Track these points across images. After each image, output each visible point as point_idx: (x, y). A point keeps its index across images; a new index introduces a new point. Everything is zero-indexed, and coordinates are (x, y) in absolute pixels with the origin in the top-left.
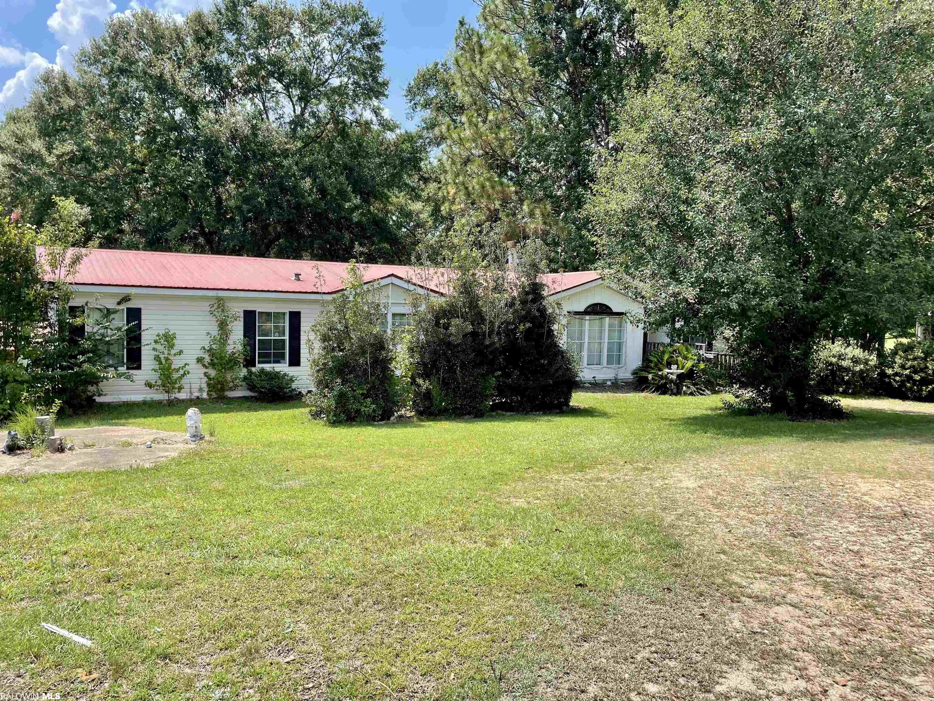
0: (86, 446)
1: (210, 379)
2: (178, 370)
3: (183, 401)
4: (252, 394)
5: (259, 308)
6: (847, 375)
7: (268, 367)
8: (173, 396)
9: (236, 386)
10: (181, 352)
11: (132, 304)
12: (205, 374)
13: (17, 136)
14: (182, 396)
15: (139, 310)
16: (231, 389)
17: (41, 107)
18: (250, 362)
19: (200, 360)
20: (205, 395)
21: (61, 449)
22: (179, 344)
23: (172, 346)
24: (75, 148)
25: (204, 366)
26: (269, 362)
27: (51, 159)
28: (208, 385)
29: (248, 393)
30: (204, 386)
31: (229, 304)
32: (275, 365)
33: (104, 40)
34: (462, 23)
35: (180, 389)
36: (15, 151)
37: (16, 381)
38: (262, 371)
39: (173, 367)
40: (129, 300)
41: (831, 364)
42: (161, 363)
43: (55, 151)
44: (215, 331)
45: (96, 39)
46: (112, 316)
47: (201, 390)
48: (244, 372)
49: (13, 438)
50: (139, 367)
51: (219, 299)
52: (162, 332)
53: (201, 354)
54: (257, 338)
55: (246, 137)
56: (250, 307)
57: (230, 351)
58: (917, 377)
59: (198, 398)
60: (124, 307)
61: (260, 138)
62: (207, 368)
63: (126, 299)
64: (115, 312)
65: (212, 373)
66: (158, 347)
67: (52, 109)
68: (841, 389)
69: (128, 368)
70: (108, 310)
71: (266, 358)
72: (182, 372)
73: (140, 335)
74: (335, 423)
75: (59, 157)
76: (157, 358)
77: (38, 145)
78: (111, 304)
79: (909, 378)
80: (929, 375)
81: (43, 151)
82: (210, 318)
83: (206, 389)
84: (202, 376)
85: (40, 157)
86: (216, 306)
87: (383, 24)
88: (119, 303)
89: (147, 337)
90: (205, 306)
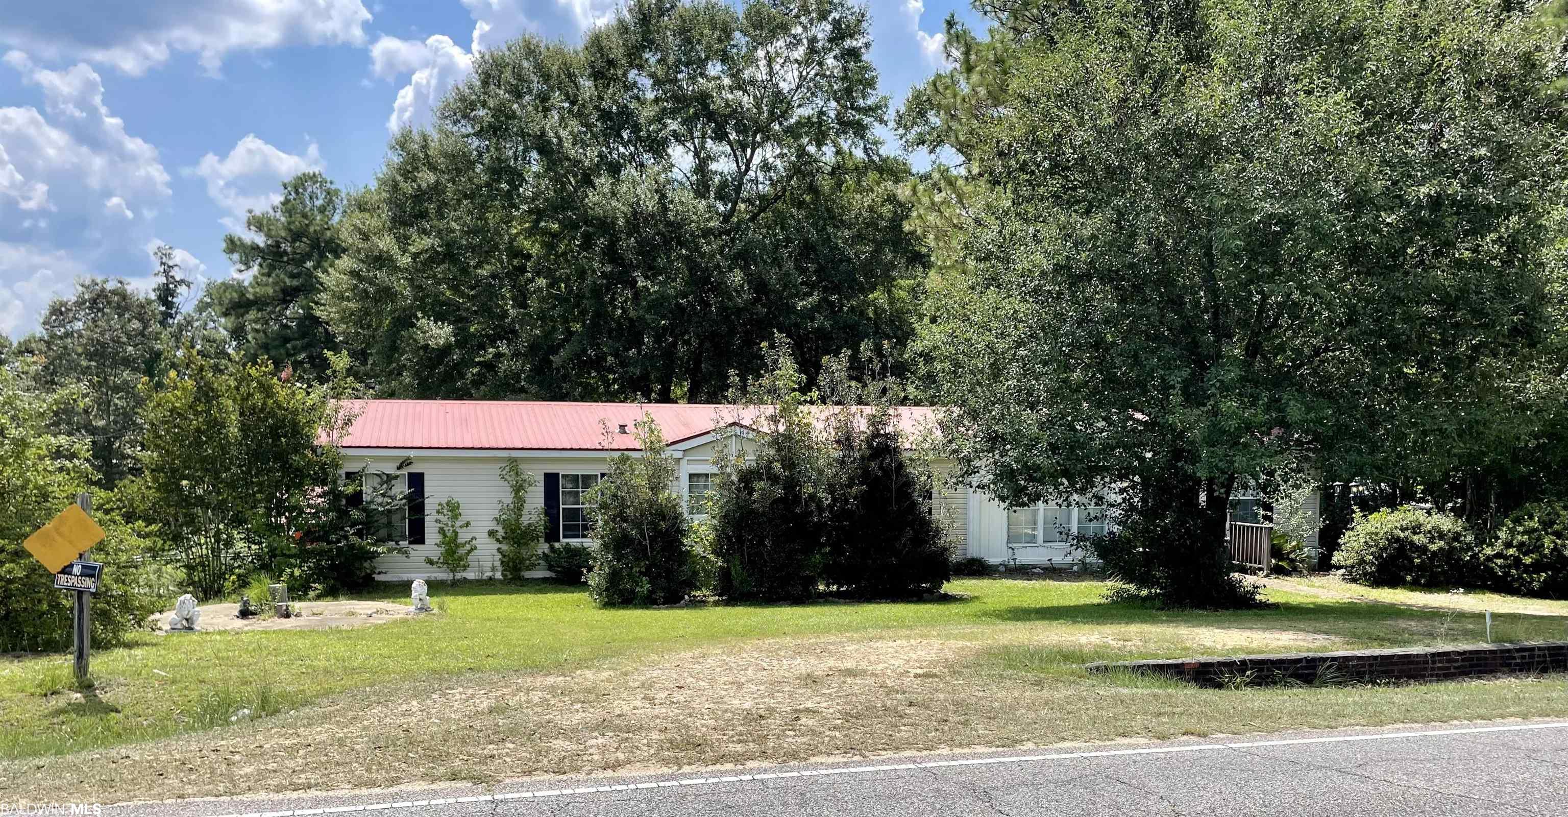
0: (314, 614)
1: (504, 556)
2: (464, 545)
3: (471, 581)
4: (553, 575)
5: (562, 470)
6: (1419, 557)
7: (575, 542)
8: (459, 576)
9: (534, 565)
10: (468, 524)
11: (415, 469)
12: (499, 549)
13: (360, 231)
14: (471, 575)
15: (421, 475)
16: (529, 568)
17: (395, 186)
18: (552, 536)
19: (492, 533)
20: (498, 575)
21: (287, 615)
22: (467, 514)
23: (455, 517)
24: (437, 242)
25: (498, 540)
26: (577, 536)
27: (405, 261)
28: (502, 562)
29: (548, 574)
30: (498, 564)
31: (522, 466)
32: (584, 540)
33: (471, 87)
34: (950, 24)
35: (465, 567)
36: (359, 251)
37: (284, 555)
38: (567, 548)
39: (459, 541)
40: (410, 463)
41: (1398, 540)
42: (445, 536)
43: (410, 248)
44: (508, 498)
45: (460, 87)
46: (393, 482)
47: (493, 569)
48: (543, 547)
49: (246, 603)
50: (421, 541)
51: (513, 461)
52: (444, 501)
53: (493, 526)
54: (561, 506)
55: (653, 216)
56: (552, 469)
57: (526, 523)
58: (1528, 560)
59: (490, 579)
60: (405, 471)
61: (671, 216)
62: (501, 543)
63: (405, 463)
64: (396, 477)
65: (505, 547)
66: (444, 519)
67: (408, 188)
68: (1409, 578)
69: (410, 543)
70: (388, 475)
71: (572, 531)
72: (468, 547)
73: (423, 503)
74: (609, 604)
75: (415, 256)
76: (442, 531)
77: (386, 243)
78: (390, 469)
79: (1517, 562)
80: (1545, 556)
81: (395, 250)
82: (502, 483)
83: (500, 568)
84: (495, 552)
85: (390, 259)
86: (507, 469)
87: (868, 16)
88: (399, 468)
89: (430, 506)
90: (495, 469)
